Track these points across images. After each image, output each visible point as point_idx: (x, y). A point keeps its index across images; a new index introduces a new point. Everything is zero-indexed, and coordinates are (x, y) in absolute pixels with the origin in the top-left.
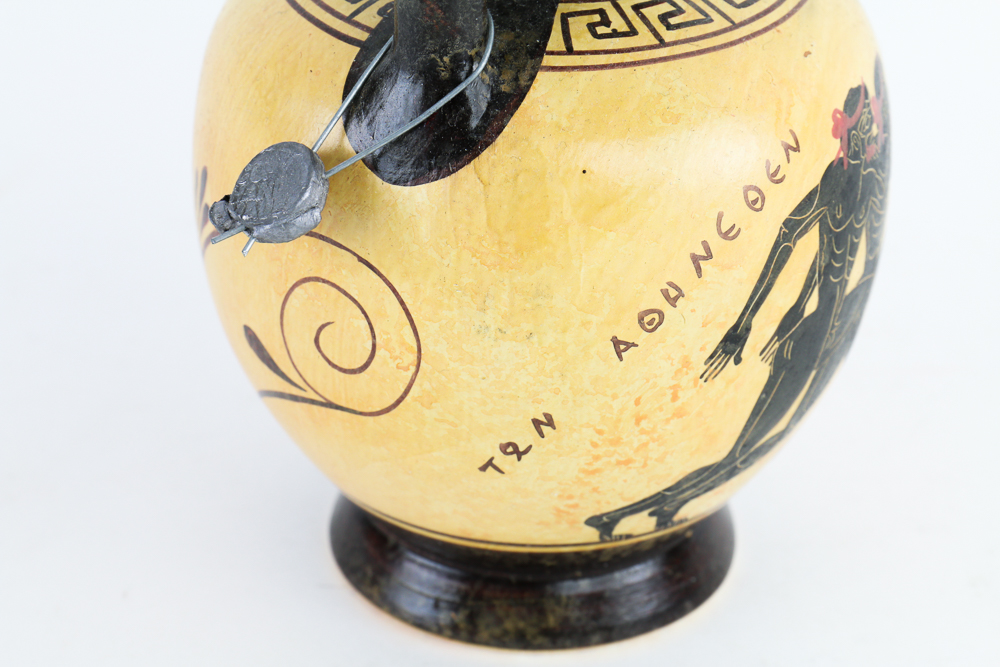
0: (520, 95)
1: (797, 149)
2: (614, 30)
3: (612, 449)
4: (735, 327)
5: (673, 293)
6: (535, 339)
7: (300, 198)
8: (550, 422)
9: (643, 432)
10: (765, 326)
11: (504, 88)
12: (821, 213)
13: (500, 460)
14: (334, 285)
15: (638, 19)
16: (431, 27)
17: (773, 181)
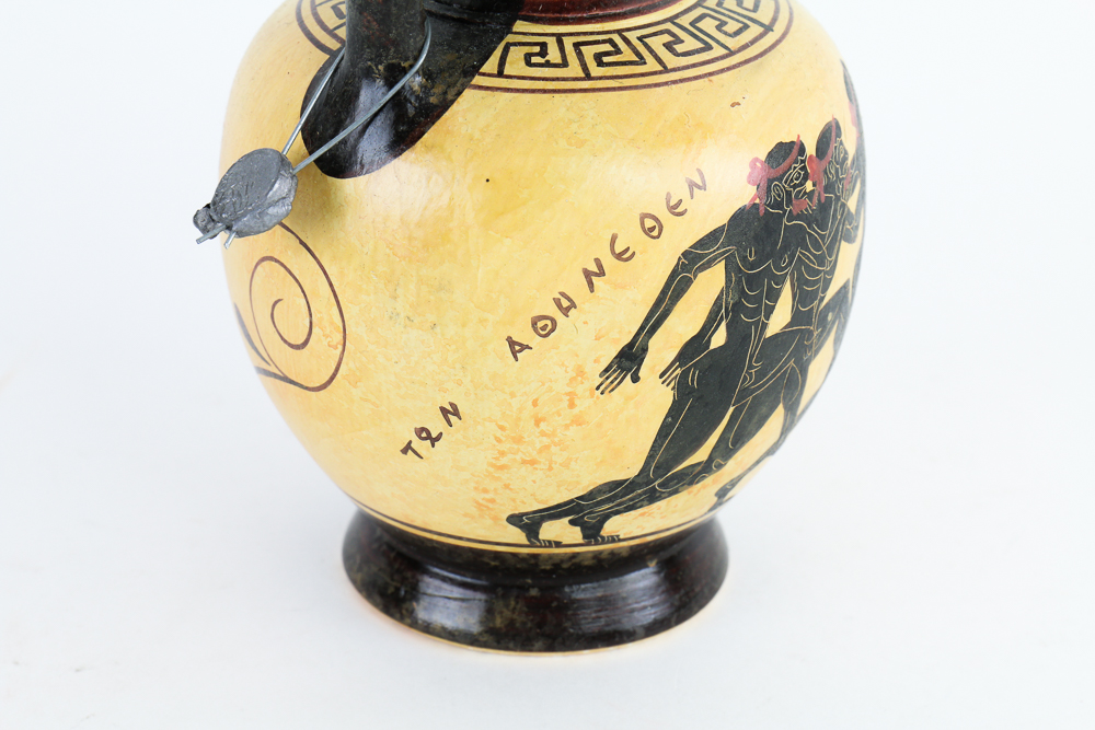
0: (445, 106)
1: (703, 187)
2: (548, 61)
3: (516, 446)
4: (630, 345)
5: (565, 303)
6: (438, 330)
7: (271, 189)
8: (456, 413)
9: (543, 434)
10: (664, 349)
11: (433, 100)
12: (727, 251)
13: (417, 444)
14: (282, 265)
15: (574, 54)
16: (368, 37)
17: (674, 214)
